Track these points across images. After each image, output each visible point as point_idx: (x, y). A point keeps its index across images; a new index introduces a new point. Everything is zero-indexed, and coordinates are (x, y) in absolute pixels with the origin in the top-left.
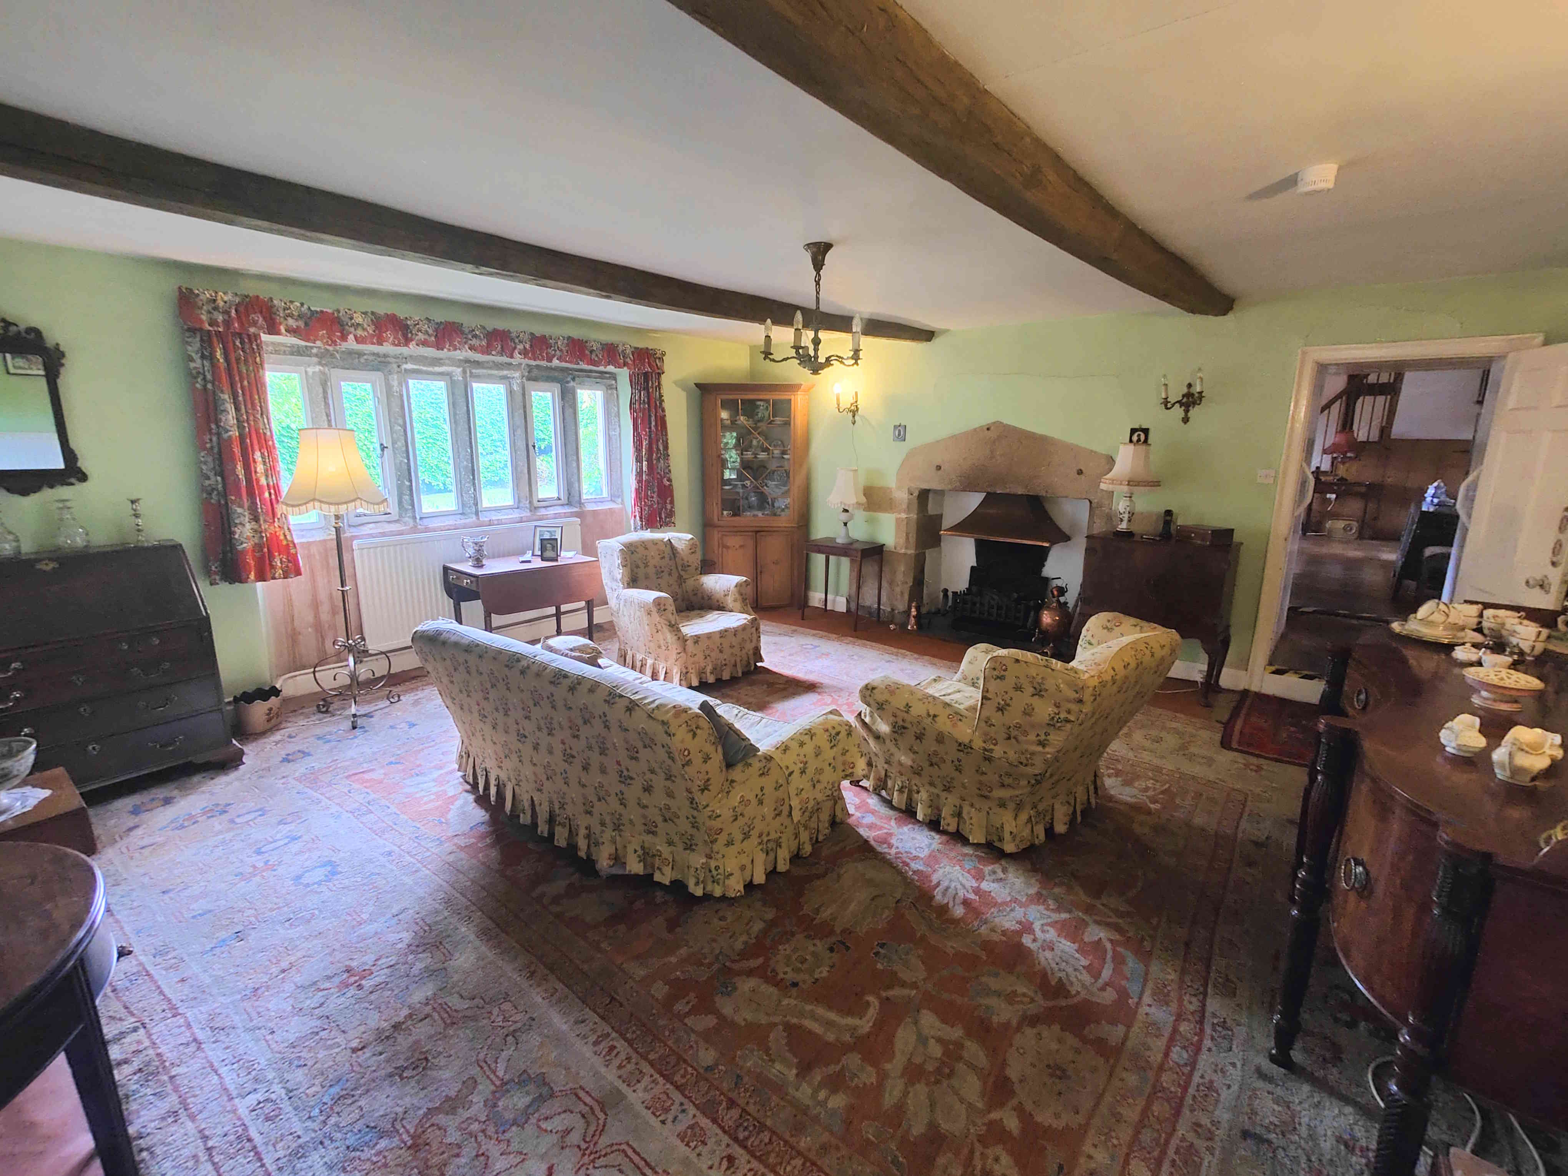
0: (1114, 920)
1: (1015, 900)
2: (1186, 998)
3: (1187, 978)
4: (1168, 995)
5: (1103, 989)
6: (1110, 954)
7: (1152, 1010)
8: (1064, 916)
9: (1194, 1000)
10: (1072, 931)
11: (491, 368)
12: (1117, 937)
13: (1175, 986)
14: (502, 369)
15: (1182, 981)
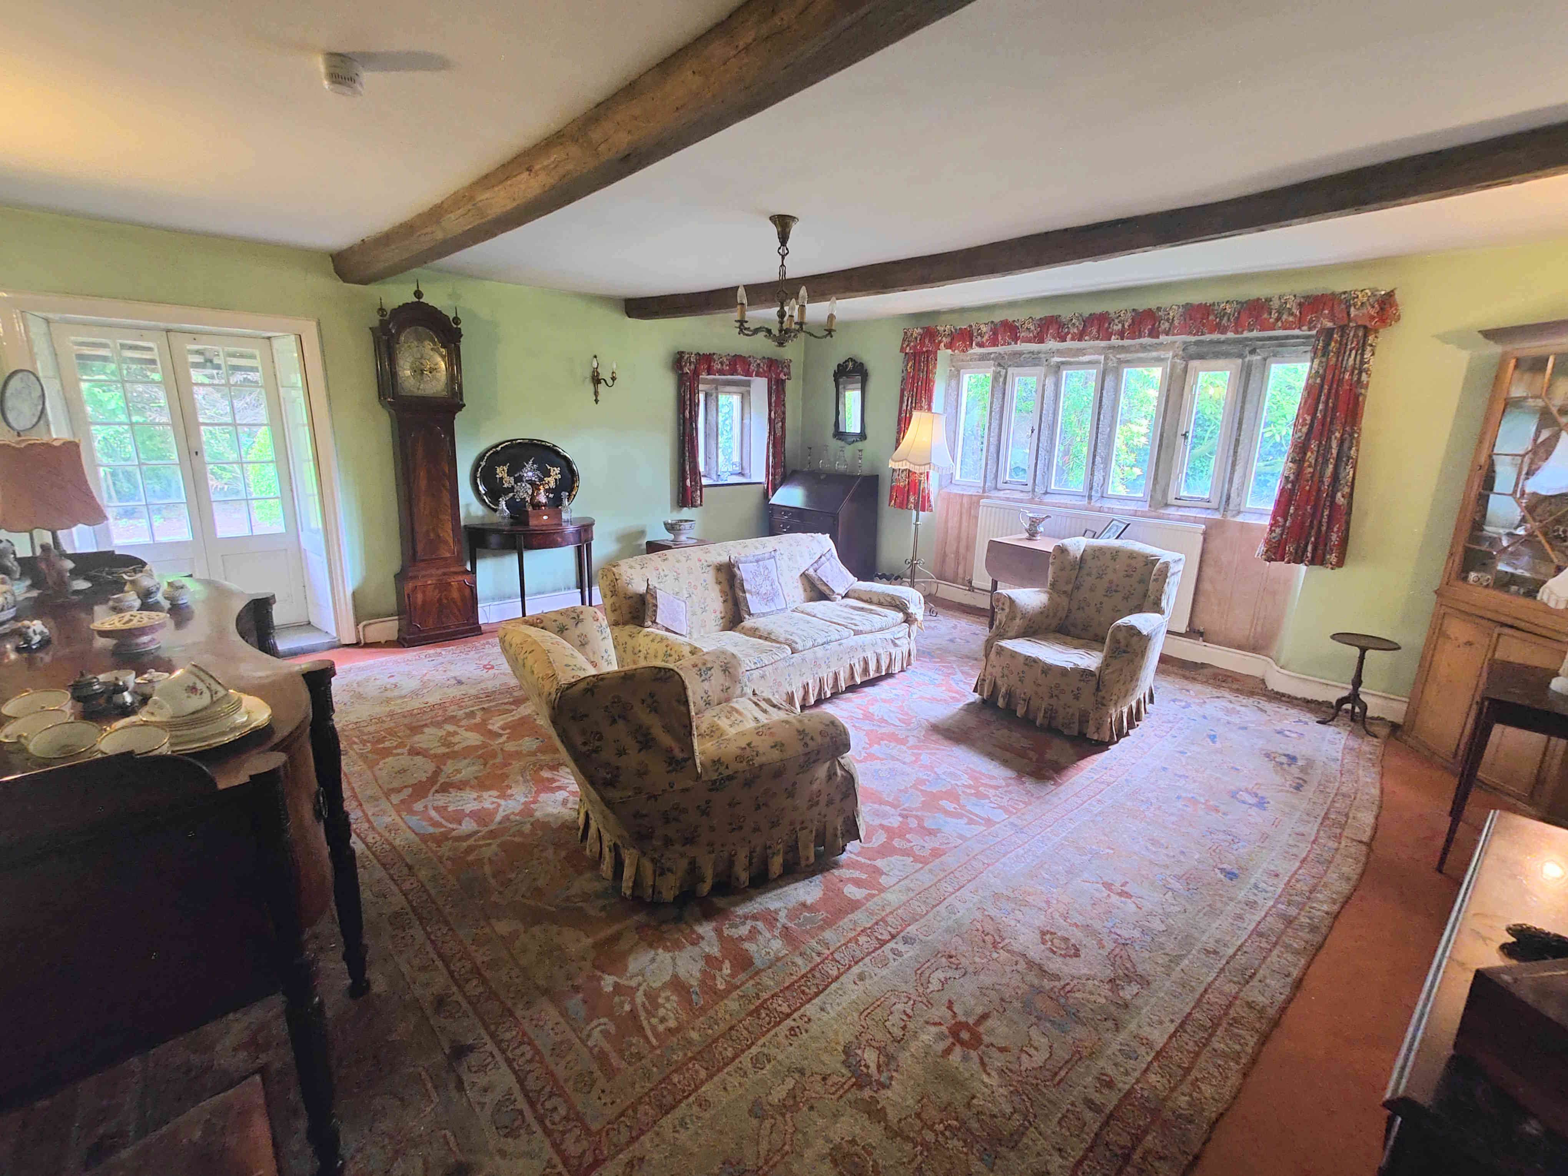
0: (471, 841)
1: (534, 802)
2: (378, 838)
3: (387, 847)
4: (390, 831)
5: (426, 807)
6: (444, 822)
7: (390, 819)
8: (498, 818)
9: (372, 841)
10: (480, 817)
11: (1137, 351)
12: (454, 833)
13: (390, 838)
14: (1149, 351)
15: (390, 844)
